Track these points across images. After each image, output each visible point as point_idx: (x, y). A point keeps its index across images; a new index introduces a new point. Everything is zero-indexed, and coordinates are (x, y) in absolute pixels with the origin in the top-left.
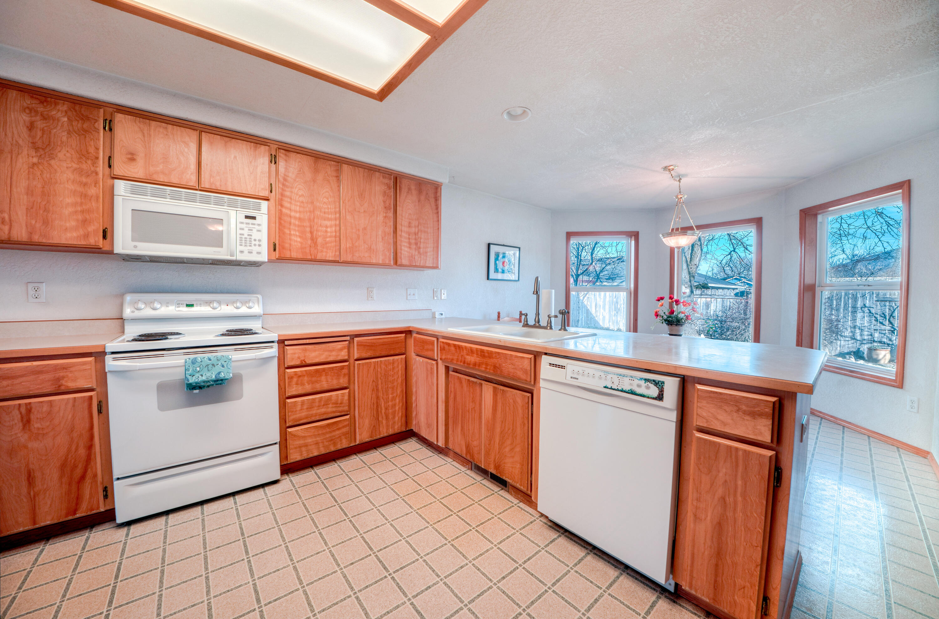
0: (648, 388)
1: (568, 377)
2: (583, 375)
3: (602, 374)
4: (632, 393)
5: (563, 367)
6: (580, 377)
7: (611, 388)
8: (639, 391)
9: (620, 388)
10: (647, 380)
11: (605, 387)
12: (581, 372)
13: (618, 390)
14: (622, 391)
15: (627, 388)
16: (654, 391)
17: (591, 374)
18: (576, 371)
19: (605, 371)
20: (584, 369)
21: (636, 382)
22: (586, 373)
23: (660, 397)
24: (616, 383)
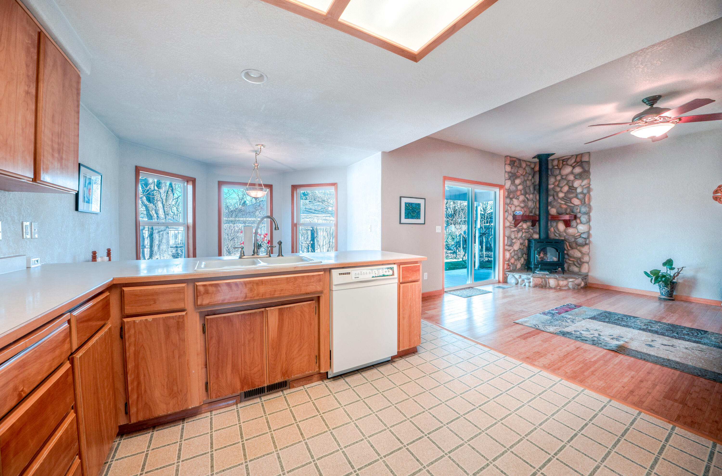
0: (389, 271)
1: (353, 278)
2: (361, 274)
3: (370, 271)
4: (384, 276)
5: (349, 273)
6: (360, 276)
7: (376, 277)
8: (386, 274)
9: (379, 275)
10: (388, 268)
11: (372, 277)
12: (360, 273)
13: (378, 277)
14: (380, 276)
15: (381, 274)
16: (391, 272)
17: (365, 273)
18: (357, 273)
19: (371, 269)
20: (361, 271)
21: (385, 270)
22: (362, 273)
23: (393, 274)
24: (377, 273)
